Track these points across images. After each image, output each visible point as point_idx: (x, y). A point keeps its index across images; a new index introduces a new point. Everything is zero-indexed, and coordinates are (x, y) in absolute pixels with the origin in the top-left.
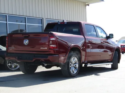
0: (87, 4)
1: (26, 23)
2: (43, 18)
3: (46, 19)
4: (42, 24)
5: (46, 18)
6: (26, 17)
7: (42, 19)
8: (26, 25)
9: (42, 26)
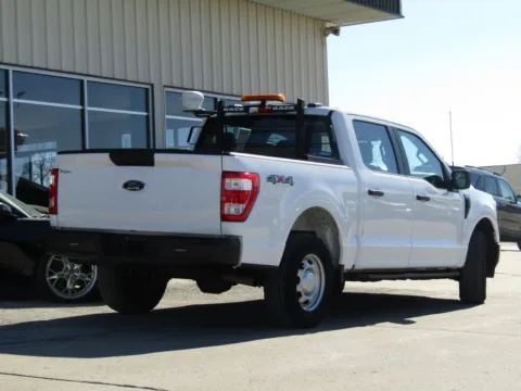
0: (328, 25)
2: (152, 85)
3: (166, 89)
4: (147, 111)
5: (164, 83)
6: (86, 79)
7: (147, 90)
9: (147, 117)
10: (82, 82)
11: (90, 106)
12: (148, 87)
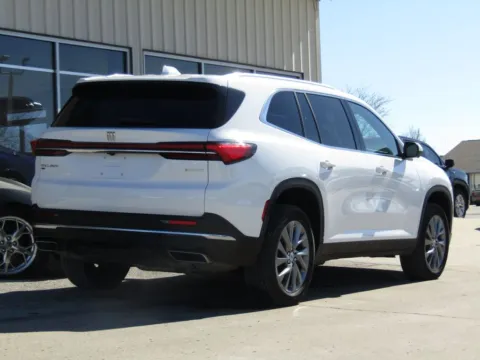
1: (54, 68)
2: (130, 49)
3: (146, 53)
5: (144, 46)
6: (58, 41)
7: (125, 53)
8: (54, 75)
10: (53, 44)
11: (61, 69)
12: (127, 50)
